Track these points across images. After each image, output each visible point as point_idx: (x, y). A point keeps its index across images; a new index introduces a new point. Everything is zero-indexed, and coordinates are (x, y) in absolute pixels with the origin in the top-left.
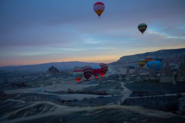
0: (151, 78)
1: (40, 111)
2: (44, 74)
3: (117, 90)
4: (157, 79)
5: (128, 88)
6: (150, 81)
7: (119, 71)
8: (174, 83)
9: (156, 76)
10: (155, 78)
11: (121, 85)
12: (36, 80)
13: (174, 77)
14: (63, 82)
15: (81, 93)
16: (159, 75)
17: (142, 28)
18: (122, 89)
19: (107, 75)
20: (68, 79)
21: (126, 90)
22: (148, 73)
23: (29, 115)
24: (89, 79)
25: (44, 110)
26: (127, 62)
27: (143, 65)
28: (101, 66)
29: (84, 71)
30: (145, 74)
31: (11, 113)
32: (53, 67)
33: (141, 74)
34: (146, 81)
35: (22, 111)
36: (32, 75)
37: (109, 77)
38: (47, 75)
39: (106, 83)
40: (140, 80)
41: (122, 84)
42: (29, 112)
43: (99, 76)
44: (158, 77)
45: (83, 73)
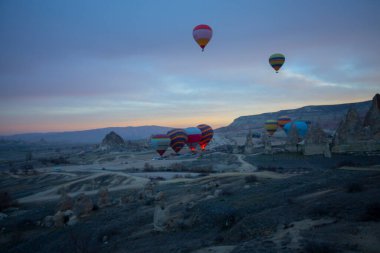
0: (290, 149)
1: (107, 184)
2: (98, 147)
3: (231, 166)
4: (299, 149)
5: (250, 163)
6: (288, 152)
7: (233, 141)
8: (328, 155)
9: (297, 145)
10: (295, 148)
11: (237, 158)
12: (83, 155)
13: (328, 146)
14: (133, 156)
15: (169, 170)
16: (302, 143)
17: (277, 62)
18: (240, 164)
19: (211, 146)
20: (142, 152)
21: (246, 165)
22: (284, 143)
23: (89, 189)
24: (180, 152)
25: (113, 182)
26: (247, 127)
27: (275, 131)
28: (201, 129)
29: (171, 137)
30: (278, 143)
31: (60, 187)
32: (112, 133)
33: (273, 144)
34: (282, 152)
35: (76, 184)
36: (74, 148)
37: (216, 148)
38: (103, 148)
39: (211, 157)
40: (269, 152)
41: (240, 157)
42: (89, 185)
43: (198, 148)
44: (301, 146)
45: (169, 140)
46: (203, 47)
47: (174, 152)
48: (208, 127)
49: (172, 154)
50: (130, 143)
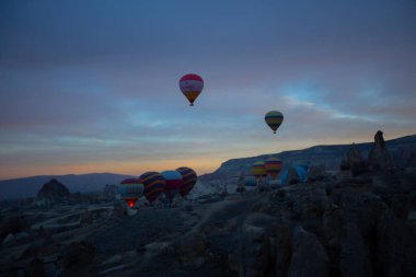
2: (31, 201)
28: (182, 173)
32: (53, 181)
46: (192, 101)
47: (147, 201)
48: (190, 170)
49: (146, 204)
50: (78, 194)
